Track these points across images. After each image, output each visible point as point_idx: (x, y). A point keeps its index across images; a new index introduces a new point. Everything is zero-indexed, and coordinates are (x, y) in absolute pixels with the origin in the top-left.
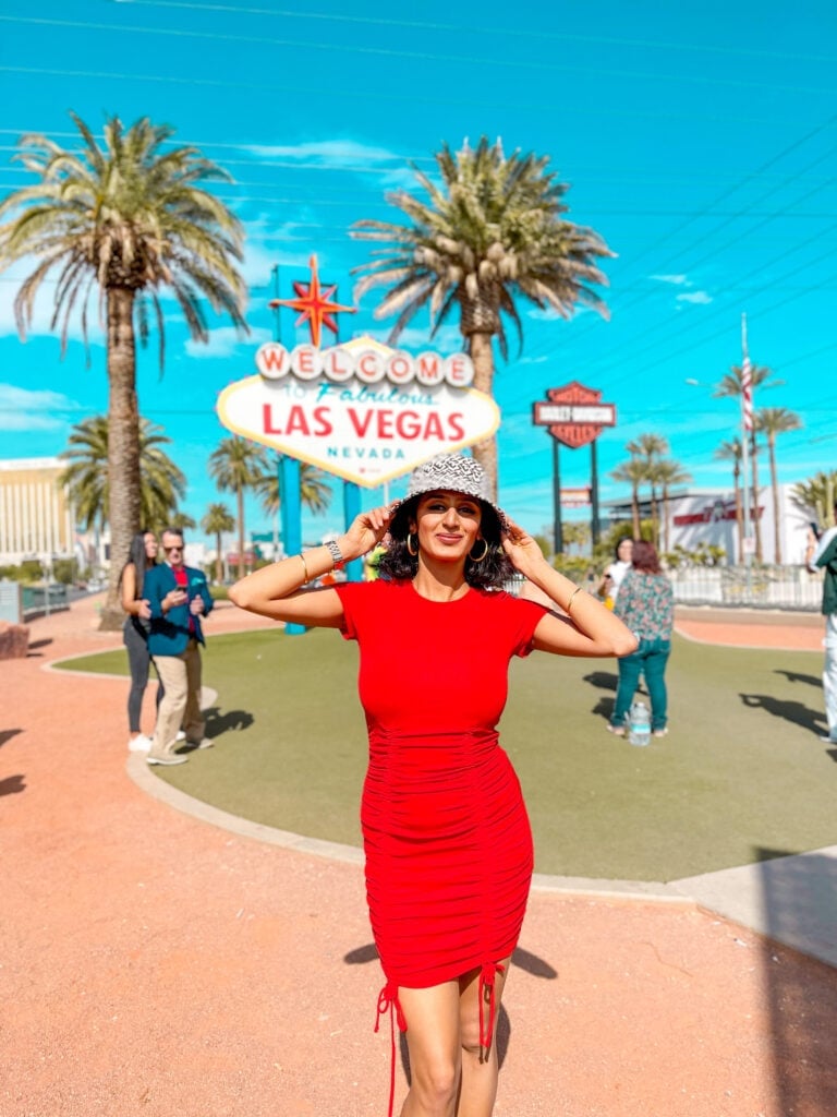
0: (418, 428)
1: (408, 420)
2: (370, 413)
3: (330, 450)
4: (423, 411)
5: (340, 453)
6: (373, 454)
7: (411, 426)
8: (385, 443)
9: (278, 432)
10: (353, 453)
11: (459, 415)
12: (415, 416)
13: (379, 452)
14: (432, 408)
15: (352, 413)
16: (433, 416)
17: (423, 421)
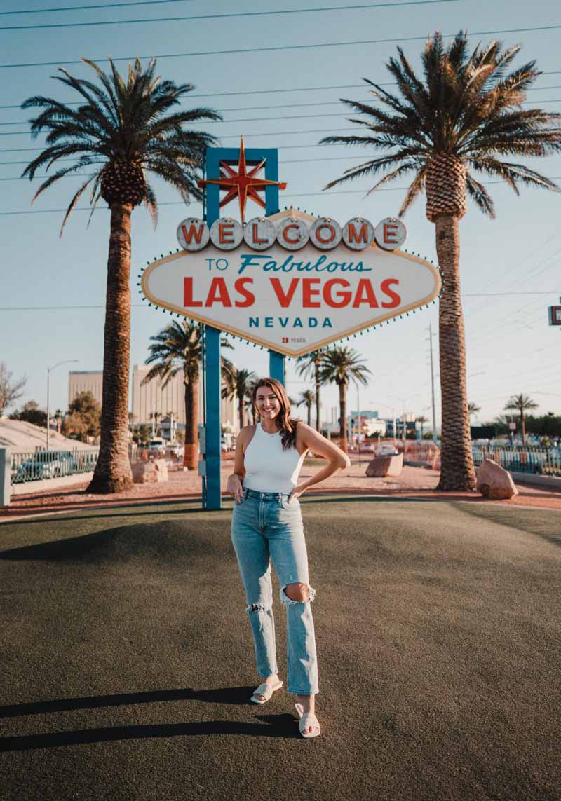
0: (347, 296)
1: (336, 288)
2: (295, 282)
3: (251, 320)
4: (354, 278)
5: (262, 323)
6: (298, 323)
7: (339, 294)
8: (312, 312)
9: (199, 304)
10: (276, 323)
11: (396, 282)
12: (345, 284)
13: (305, 322)
14: (364, 275)
15: (276, 283)
16: (365, 283)
17: (353, 289)
